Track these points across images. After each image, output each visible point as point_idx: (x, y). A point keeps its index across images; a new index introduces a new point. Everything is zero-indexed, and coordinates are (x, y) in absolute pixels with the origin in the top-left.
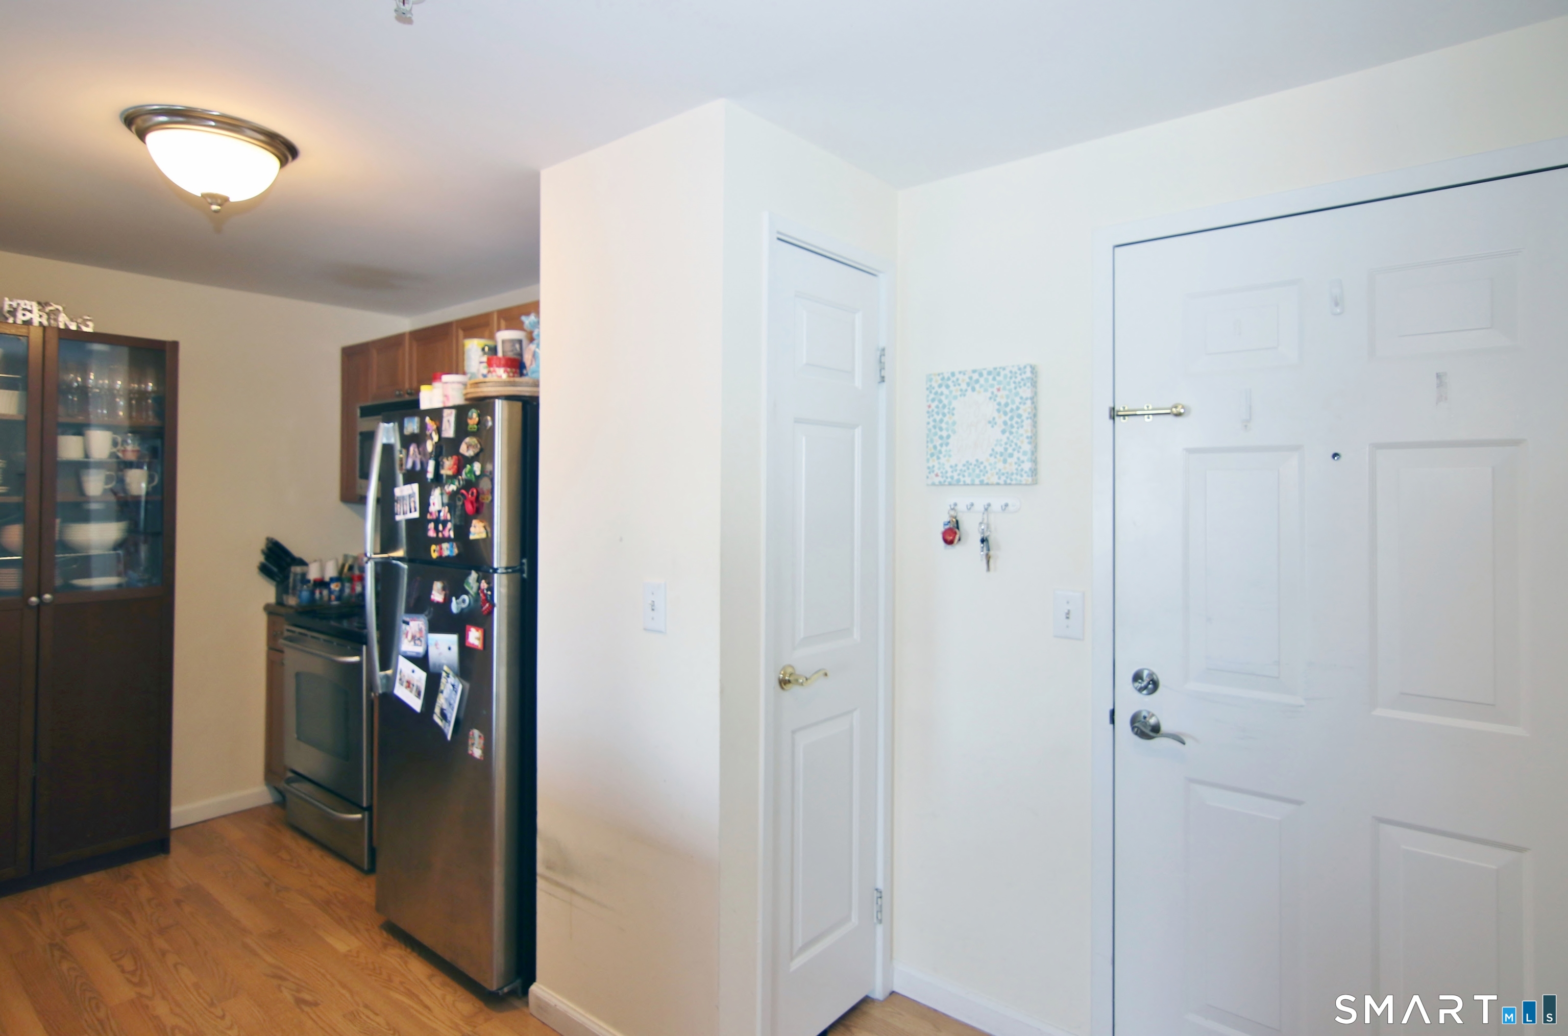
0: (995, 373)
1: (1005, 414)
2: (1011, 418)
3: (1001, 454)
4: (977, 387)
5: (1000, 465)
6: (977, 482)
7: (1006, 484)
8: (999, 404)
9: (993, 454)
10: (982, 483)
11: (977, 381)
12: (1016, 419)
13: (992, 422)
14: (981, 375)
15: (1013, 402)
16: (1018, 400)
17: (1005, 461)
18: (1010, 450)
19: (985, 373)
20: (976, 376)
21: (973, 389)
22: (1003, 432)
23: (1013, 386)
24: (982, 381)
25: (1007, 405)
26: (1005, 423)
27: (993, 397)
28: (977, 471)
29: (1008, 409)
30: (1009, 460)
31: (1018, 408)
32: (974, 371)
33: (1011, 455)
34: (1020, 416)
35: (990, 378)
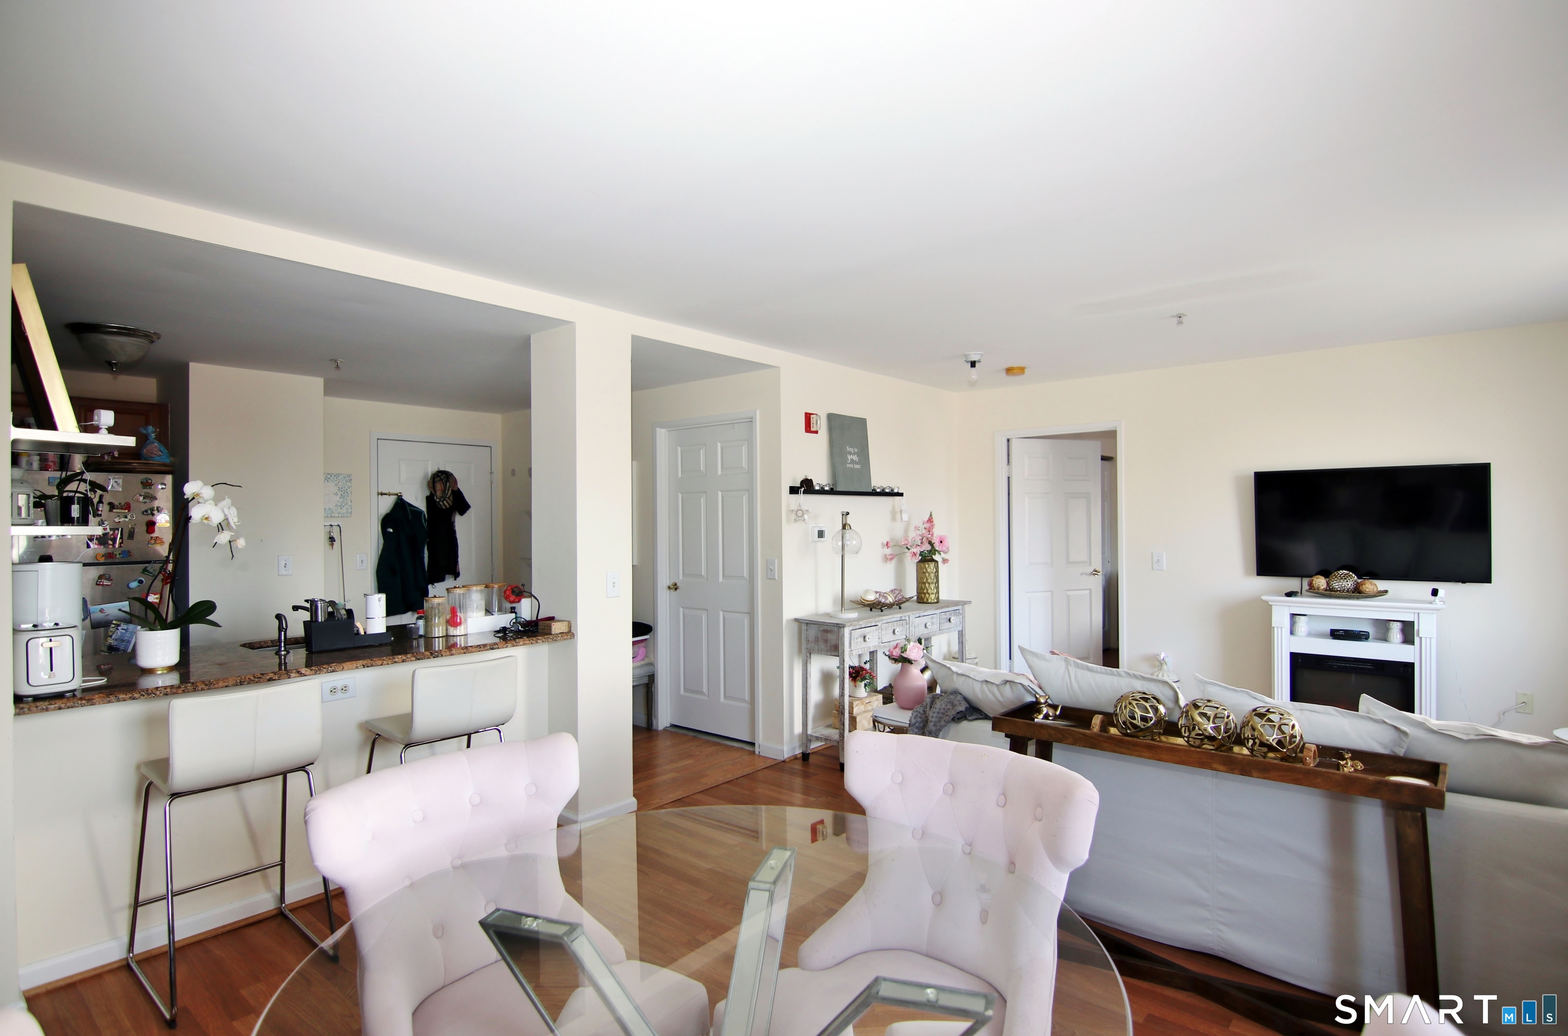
0: (337, 475)
1: (342, 491)
2: (344, 493)
3: (340, 506)
4: (329, 480)
5: (339, 510)
6: (329, 516)
7: (341, 517)
8: (339, 487)
9: (336, 506)
10: (331, 516)
11: (329, 478)
12: (346, 493)
13: (336, 494)
14: (331, 476)
15: (345, 487)
16: (346, 487)
17: (341, 509)
18: (343, 505)
19: (333, 475)
20: (329, 476)
21: (328, 481)
22: (341, 498)
23: (345, 481)
24: (331, 478)
25: (342, 488)
26: (341, 495)
27: (336, 485)
28: (329, 512)
29: (343, 490)
30: (343, 508)
31: (347, 490)
32: (328, 474)
33: (344, 506)
34: (347, 493)
35: (335, 478)
